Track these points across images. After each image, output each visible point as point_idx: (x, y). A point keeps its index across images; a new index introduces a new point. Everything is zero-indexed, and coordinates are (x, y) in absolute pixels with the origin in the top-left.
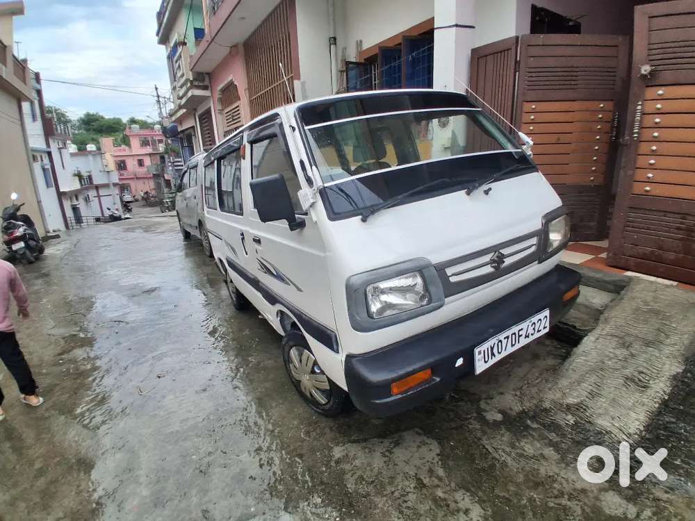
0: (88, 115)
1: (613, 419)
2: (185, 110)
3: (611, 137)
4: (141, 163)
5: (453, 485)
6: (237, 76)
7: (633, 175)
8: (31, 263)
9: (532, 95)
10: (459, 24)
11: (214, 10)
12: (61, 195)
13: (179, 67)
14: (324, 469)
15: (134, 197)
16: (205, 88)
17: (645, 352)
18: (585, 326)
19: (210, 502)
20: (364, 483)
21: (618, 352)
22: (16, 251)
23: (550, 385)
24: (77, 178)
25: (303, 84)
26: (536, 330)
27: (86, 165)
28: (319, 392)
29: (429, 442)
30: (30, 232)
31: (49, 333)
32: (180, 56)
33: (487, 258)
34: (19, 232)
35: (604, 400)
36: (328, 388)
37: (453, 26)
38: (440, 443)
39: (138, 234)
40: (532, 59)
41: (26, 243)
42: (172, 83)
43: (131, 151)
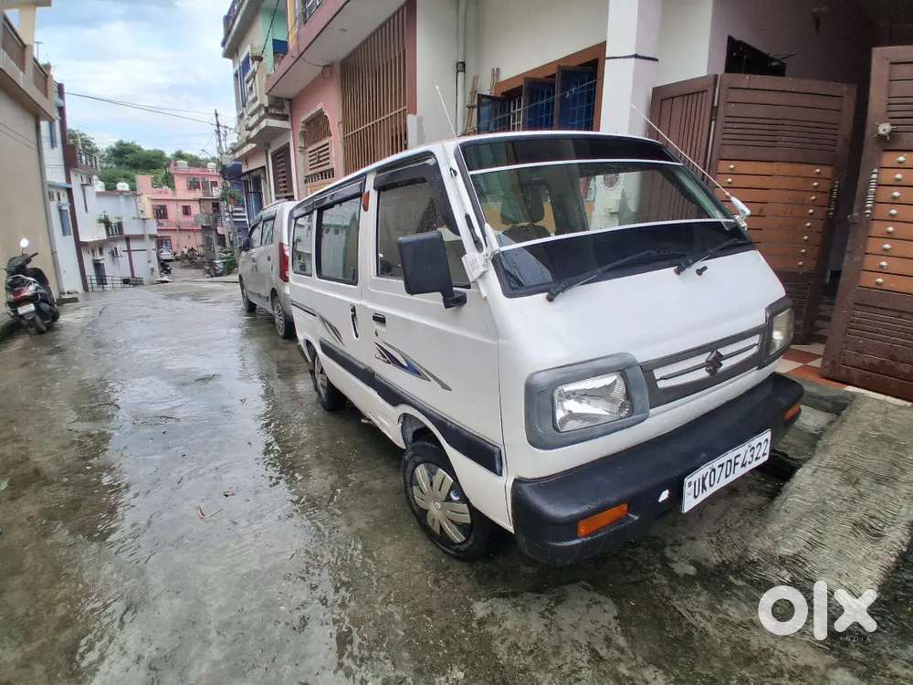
0: (121, 144)
1: (840, 575)
2: (254, 145)
3: (829, 212)
4: (186, 211)
5: (640, 659)
6: (330, 104)
7: (861, 263)
8: (41, 332)
9: (729, 151)
10: (639, 54)
11: (305, 17)
12: (80, 246)
13: (251, 88)
14: (463, 631)
15: (175, 254)
16: (284, 118)
17: (878, 492)
18: (799, 455)
19: (309, 672)
20: (519, 652)
21: (843, 490)
22: (22, 316)
23: (756, 530)
24: (103, 225)
25: (420, 121)
26: (755, 457)
27: (117, 209)
28: (454, 527)
29: (602, 601)
30: (42, 291)
31: (70, 428)
32: (253, 75)
33: (702, 359)
34: (29, 290)
35: (828, 552)
36: (469, 521)
37: (632, 56)
38: (616, 603)
39: (185, 303)
40: (733, 105)
41: (36, 305)
42: (238, 109)
43: (175, 194)
